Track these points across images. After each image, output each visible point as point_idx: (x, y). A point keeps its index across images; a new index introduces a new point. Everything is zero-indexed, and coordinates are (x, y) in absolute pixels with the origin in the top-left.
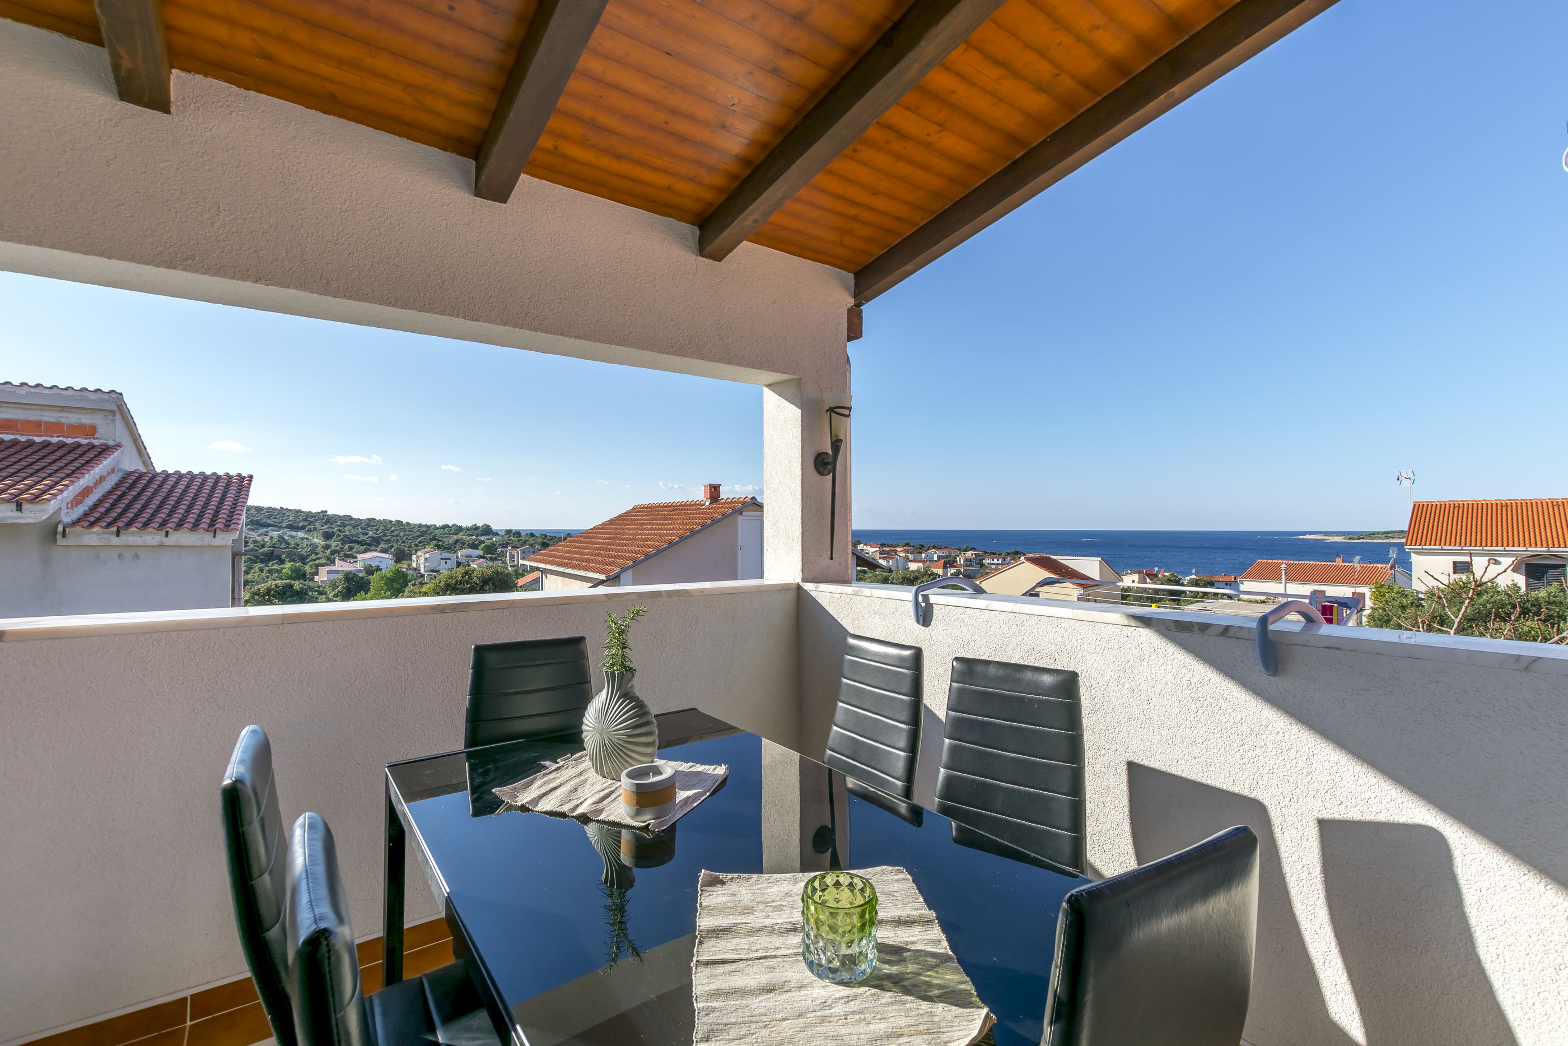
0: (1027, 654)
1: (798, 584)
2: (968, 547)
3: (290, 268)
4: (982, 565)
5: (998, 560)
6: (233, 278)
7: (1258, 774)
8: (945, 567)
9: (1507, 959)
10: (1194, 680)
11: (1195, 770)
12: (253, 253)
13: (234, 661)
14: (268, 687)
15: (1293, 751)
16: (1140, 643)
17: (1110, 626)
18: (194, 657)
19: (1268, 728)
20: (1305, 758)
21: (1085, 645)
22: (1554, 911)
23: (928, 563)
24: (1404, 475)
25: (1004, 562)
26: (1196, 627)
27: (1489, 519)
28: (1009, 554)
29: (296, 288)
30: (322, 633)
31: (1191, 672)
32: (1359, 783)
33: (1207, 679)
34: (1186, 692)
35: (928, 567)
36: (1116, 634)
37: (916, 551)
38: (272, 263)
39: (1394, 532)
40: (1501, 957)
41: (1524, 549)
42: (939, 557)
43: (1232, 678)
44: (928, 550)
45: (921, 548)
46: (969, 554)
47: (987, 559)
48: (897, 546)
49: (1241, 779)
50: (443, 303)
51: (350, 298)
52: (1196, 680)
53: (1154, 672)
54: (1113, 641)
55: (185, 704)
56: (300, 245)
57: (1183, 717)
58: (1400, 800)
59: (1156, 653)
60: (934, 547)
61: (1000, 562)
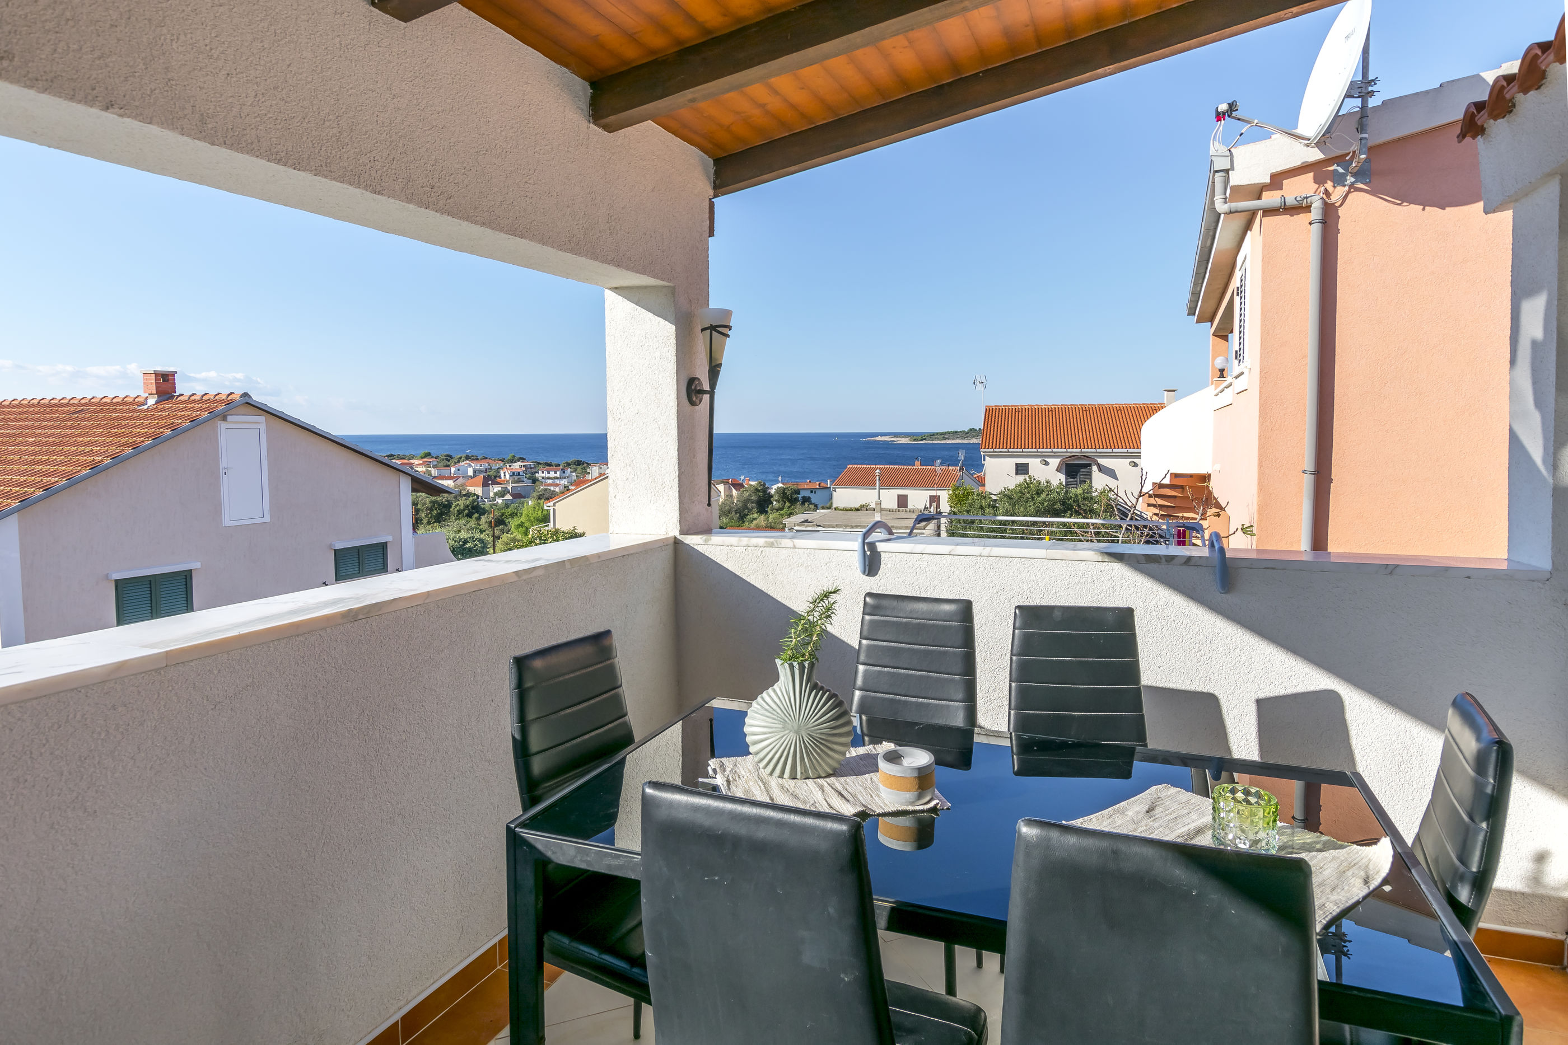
0: (996, 595)
1: (675, 538)
2: (514, 457)
3: (152, 91)
4: (535, 481)
5: (556, 473)
6: (72, 98)
7: (1211, 672)
8: (485, 484)
9: (1372, 767)
10: (1161, 603)
11: (1159, 677)
12: (99, 58)
13: (103, 736)
14: (151, 768)
15: (1238, 650)
16: (1112, 575)
17: (1084, 563)
18: (47, 741)
19: (1220, 635)
20: (1246, 654)
21: (1059, 581)
22: (1400, 728)
23: (460, 481)
24: (978, 379)
25: (564, 475)
26: (1164, 559)
27: (1040, 423)
28: (568, 465)
29: (161, 124)
30: (216, 672)
31: (1158, 597)
32: (1284, 666)
33: (1171, 601)
34: (1154, 614)
35: (462, 485)
36: (1089, 569)
37: (441, 464)
38: (126, 79)
39: (949, 433)
40: (1369, 767)
41: (1065, 450)
42: (475, 472)
43: (1192, 599)
44: (459, 462)
45: (448, 459)
46: (517, 466)
47: (540, 472)
48: (413, 457)
49: (1197, 678)
50: (341, 164)
51: (231, 147)
52: (1162, 603)
53: (1124, 600)
54: (1087, 576)
55: (38, 820)
56: (164, 54)
57: (1150, 635)
58: (1312, 674)
59: (1127, 584)
60: (467, 458)
61: (558, 475)
